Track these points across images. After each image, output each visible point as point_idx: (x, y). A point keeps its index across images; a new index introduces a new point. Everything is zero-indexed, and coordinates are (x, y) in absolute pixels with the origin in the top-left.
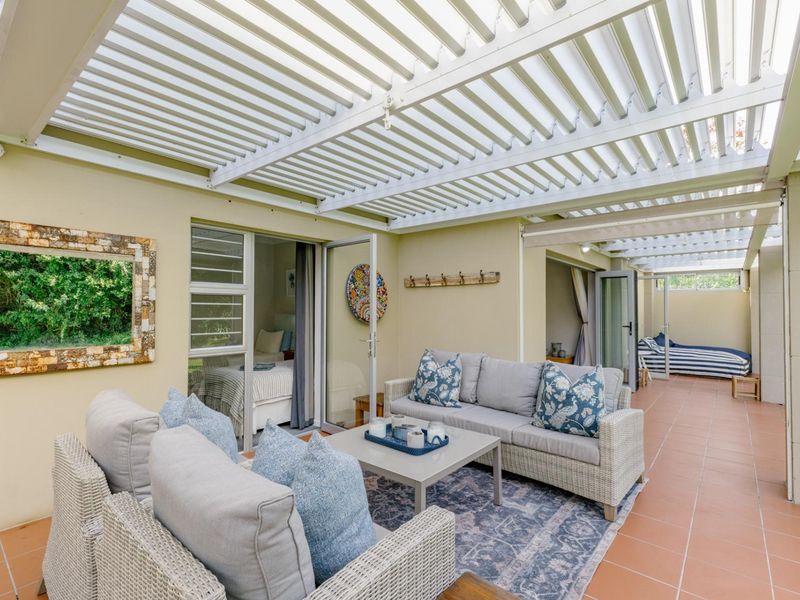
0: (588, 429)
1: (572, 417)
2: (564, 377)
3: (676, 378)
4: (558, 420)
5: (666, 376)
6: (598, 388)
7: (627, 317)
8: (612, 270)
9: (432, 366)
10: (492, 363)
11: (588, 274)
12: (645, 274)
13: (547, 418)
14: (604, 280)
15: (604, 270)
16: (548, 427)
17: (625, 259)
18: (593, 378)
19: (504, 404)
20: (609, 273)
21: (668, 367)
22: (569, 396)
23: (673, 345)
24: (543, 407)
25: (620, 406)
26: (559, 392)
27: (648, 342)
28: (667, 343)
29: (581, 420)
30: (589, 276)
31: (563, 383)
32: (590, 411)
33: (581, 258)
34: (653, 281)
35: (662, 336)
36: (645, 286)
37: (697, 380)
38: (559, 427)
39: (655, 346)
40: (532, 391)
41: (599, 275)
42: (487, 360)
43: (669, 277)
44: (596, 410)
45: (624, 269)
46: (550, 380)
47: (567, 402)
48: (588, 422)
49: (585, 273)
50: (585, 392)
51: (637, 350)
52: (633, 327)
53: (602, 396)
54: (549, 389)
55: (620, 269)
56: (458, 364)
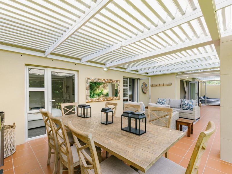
0: (191, 109)
1: (188, 107)
2: (186, 101)
3: (208, 106)
4: (186, 108)
5: (205, 105)
6: (192, 103)
7: (196, 92)
8: (193, 81)
9: (160, 101)
10: (172, 100)
11: (187, 82)
12: (201, 81)
13: (184, 108)
14: (191, 83)
15: (191, 81)
16: (183, 109)
17: (196, 79)
18: (192, 101)
19: (175, 107)
20: (192, 82)
21: (206, 103)
22: (188, 104)
23: (207, 98)
24: (183, 106)
25: (196, 106)
26: (186, 103)
27: (201, 98)
28: (206, 98)
29: (190, 108)
30: (187, 83)
31: (186, 102)
32: (191, 106)
33: (187, 79)
34: (203, 83)
35: (205, 96)
36: (201, 85)
37: (213, 106)
38: (186, 109)
39: (203, 99)
40: (180, 104)
41: (190, 83)
42: (170, 99)
43: (207, 82)
44: (192, 106)
45: (196, 81)
46: (184, 102)
47: (187, 105)
48: (191, 108)
49: (186, 82)
50: (190, 103)
51: (199, 99)
52: (198, 94)
53: (193, 104)
54: (184, 103)
55: (195, 81)
56: (165, 100)
